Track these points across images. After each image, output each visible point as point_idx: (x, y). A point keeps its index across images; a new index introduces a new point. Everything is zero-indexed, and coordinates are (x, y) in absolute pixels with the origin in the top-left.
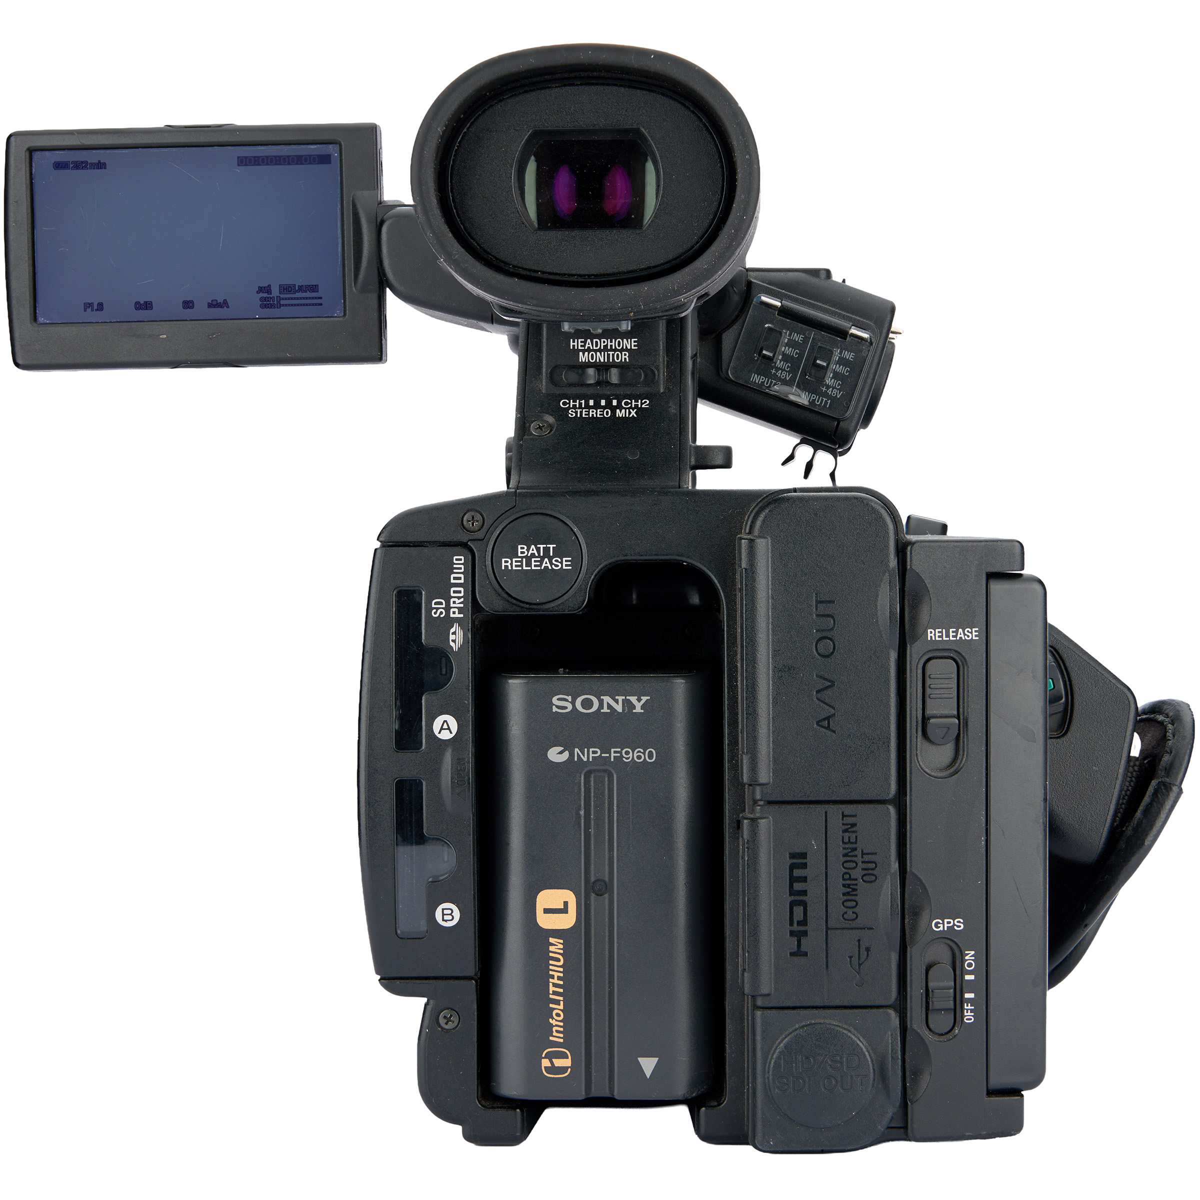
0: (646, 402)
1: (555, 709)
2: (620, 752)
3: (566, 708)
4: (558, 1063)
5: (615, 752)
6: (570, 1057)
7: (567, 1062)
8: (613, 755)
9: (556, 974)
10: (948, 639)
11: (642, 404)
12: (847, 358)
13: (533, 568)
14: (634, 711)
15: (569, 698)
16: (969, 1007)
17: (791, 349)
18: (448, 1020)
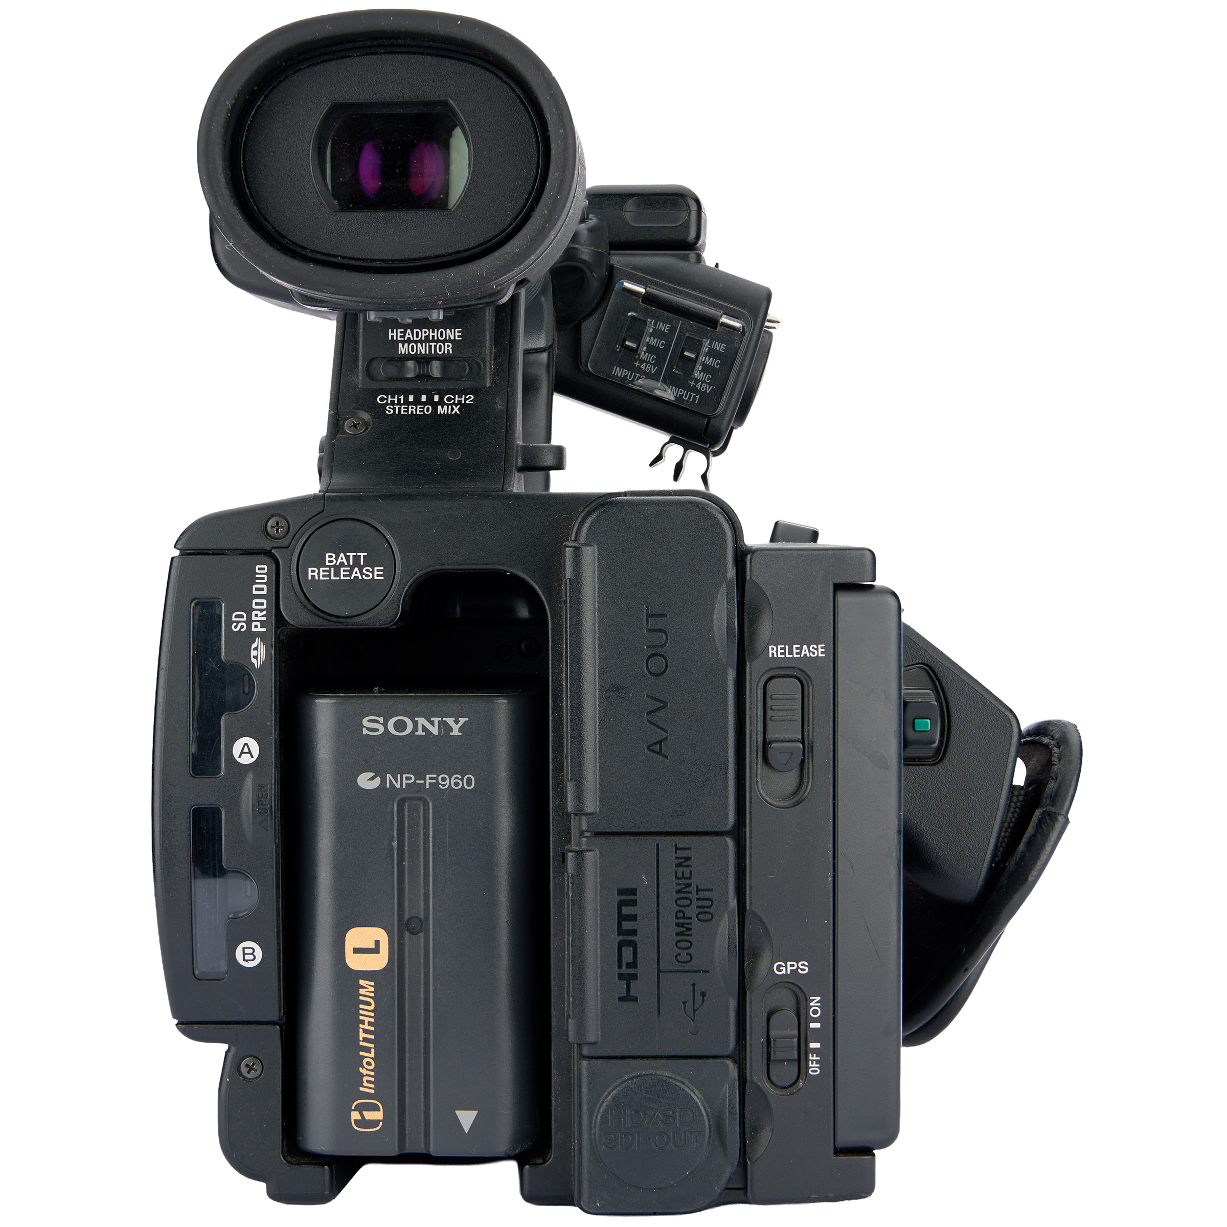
0: (470, 398)
1: (365, 732)
2: (436, 779)
3: (377, 730)
4: (369, 1115)
5: (430, 779)
6: (381, 1110)
7: (378, 1115)
8: (428, 781)
9: (367, 1020)
10: (791, 656)
11: (466, 399)
12: (718, 349)
13: (342, 578)
14: (451, 734)
15: (381, 720)
16: (815, 1058)
17: (656, 339)
18: (250, 1068)
